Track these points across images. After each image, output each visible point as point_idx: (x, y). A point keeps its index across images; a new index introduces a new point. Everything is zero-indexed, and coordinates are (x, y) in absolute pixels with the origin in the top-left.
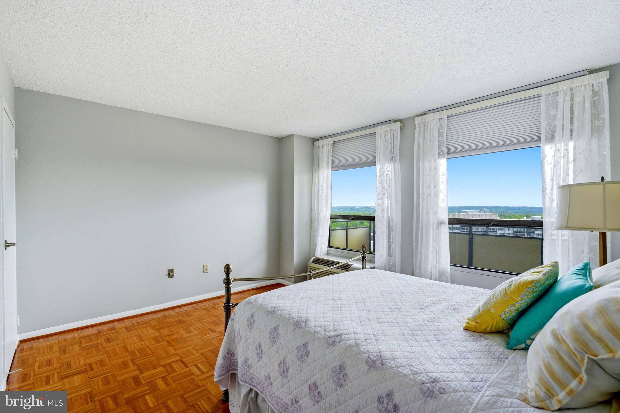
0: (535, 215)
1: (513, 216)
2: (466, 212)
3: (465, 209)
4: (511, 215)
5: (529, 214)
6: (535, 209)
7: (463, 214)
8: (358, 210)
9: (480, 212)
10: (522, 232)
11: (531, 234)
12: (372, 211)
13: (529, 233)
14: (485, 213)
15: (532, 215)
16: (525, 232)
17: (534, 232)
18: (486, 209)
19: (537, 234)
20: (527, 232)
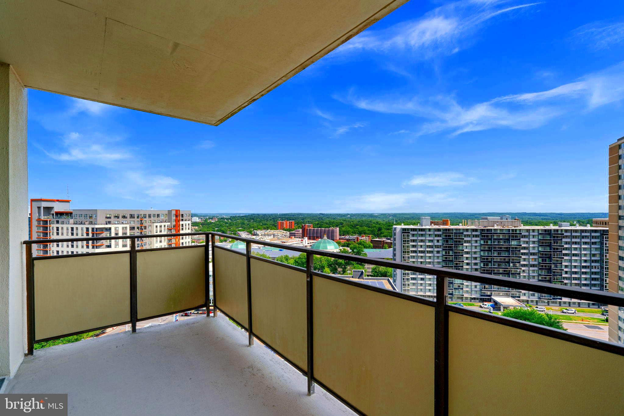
0: (564, 222)
1: (539, 222)
2: (487, 219)
3: (486, 216)
4: (537, 222)
5: (557, 221)
6: (564, 215)
7: (483, 221)
8: (376, 217)
9: (501, 219)
10: (548, 240)
11: (558, 242)
12: (391, 217)
13: (556, 241)
14: (507, 219)
15: (561, 222)
16: (551, 240)
17: (561, 240)
18: (508, 216)
19: (564, 242)
20: (553, 240)
